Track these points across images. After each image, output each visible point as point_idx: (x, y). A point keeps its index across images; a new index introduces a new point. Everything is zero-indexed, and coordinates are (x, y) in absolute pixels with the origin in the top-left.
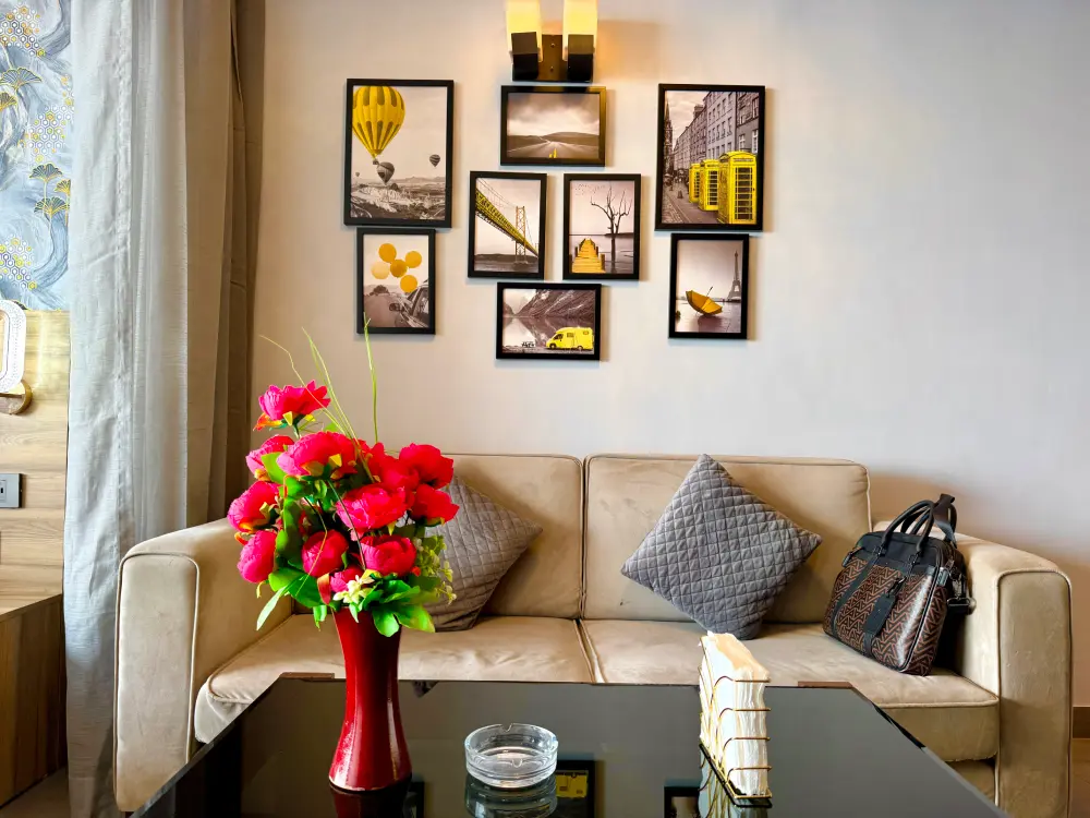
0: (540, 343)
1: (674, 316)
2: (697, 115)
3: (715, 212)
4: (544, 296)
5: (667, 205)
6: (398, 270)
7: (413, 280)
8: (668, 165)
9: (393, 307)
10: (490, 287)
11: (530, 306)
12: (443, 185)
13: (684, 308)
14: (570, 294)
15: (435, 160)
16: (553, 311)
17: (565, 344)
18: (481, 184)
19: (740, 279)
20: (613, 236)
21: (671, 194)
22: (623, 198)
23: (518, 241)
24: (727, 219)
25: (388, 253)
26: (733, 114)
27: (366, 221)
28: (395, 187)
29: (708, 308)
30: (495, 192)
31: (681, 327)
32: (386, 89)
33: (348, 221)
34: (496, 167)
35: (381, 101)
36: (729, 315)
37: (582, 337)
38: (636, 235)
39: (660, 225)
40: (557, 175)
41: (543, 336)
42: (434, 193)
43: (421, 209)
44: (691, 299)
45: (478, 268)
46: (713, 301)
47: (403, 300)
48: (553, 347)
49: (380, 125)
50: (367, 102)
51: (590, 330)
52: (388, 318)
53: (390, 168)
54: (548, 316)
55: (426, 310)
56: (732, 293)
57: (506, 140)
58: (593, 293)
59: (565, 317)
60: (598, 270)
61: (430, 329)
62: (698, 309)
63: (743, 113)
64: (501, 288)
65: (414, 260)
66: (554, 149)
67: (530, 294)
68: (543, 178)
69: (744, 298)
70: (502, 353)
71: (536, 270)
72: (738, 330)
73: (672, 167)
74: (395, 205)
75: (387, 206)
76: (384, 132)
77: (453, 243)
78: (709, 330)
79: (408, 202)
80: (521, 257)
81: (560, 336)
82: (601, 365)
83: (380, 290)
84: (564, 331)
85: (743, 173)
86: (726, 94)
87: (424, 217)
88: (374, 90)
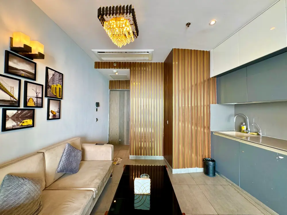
0: (18, 125)
2: (53, 75)
3: (55, 95)
4: (19, 112)
5: (48, 93)
11: (15, 115)
14: (26, 111)
16: (22, 116)
17: (25, 124)
19: (59, 108)
20: (37, 97)
21: (49, 90)
23: (11, 96)
24: (57, 97)
26: (58, 77)
29: (54, 114)
34: (3, 73)
37: (29, 122)
38: (42, 98)
40: (23, 80)
44: (52, 112)
46: (55, 112)
48: (22, 125)
51: (31, 120)
54: (20, 117)
58: (32, 111)
59: (25, 117)
60: (34, 105)
63: (60, 78)
64: (4, 110)
66: (23, 73)
67: (15, 112)
68: (20, 81)
69: (59, 112)
73: (49, 85)
78: (55, 118)
81: (24, 122)
82: (34, 128)
85: (60, 89)
86: (57, 73)
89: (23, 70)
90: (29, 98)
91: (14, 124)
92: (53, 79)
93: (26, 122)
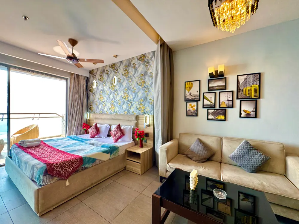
0: (215, 118)
1: (240, 114)
2: (245, 79)
3: (249, 96)
4: (215, 111)
5: (239, 95)
6: (192, 107)
7: (194, 109)
8: (239, 89)
9: (191, 112)
10: (206, 109)
11: (213, 112)
12: (199, 95)
14: (220, 110)
15: (197, 91)
17: (219, 118)
18: (205, 94)
19: (255, 107)
20: (228, 101)
21: (240, 93)
22: (230, 95)
23: (211, 102)
24: (252, 97)
25: (191, 105)
26: (253, 78)
27: (187, 101)
28: (192, 96)
29: (248, 112)
30: (207, 95)
31: (242, 116)
32: (190, 82)
33: (185, 101)
34: (207, 91)
35: (190, 84)
36: (253, 114)
37: (222, 117)
38: (233, 101)
39: (237, 98)
40: (217, 92)
41: (215, 117)
42: (197, 96)
43: (195, 99)
44: (244, 111)
45: (204, 107)
47: (193, 112)
48: (217, 119)
49: (189, 87)
50: (187, 84)
51: (224, 116)
52: (190, 114)
53: (191, 93)
55: (196, 113)
56: (253, 110)
57: (209, 87)
58: (224, 110)
59: (219, 114)
60: (225, 106)
61: (197, 115)
62: (246, 113)
63: (255, 78)
64: (208, 109)
65: (194, 106)
66: (217, 88)
67: (213, 110)
68: (215, 93)
69: (256, 111)
70: (208, 119)
71: (214, 107)
72: (255, 116)
73: (240, 89)
74: (191, 98)
75: (190, 99)
76: (190, 88)
77: (200, 103)
79: (193, 98)
80: (212, 105)
81: (218, 117)
82: (226, 122)
83: (189, 110)
85: (255, 89)
86: (252, 75)
87: (196, 100)
88: (188, 83)
90: (222, 102)
91: (213, 117)
92: (245, 82)
93: (220, 117)
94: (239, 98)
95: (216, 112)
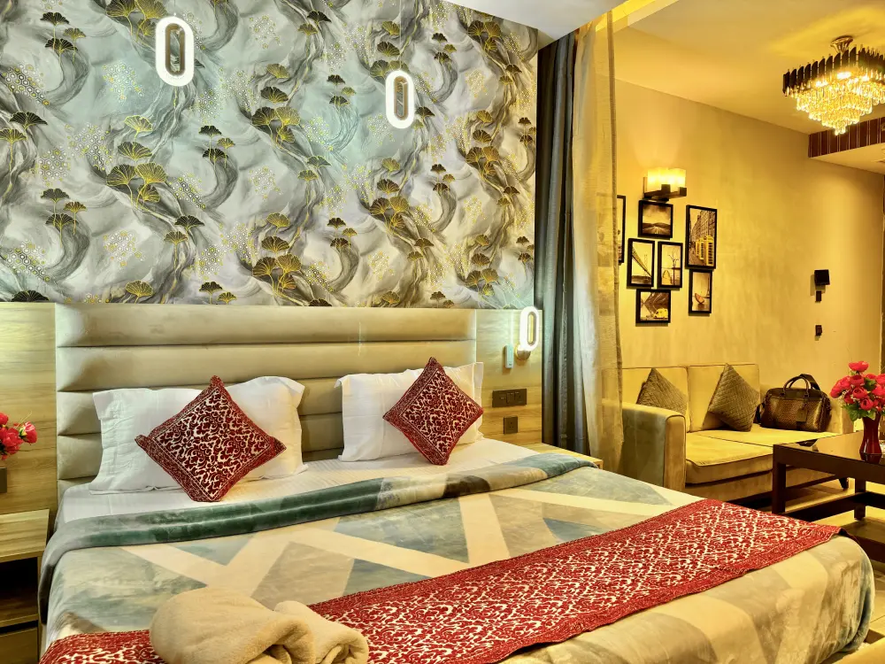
1: (691, 304)
2: (698, 219)
3: (703, 261)
4: (653, 295)
5: (690, 257)
8: (689, 239)
10: (633, 292)
11: (649, 299)
12: (621, 244)
13: (694, 300)
14: (660, 295)
15: (618, 232)
16: (656, 302)
17: (659, 316)
18: (633, 244)
19: (709, 289)
20: (674, 269)
21: (690, 252)
22: (677, 253)
23: (645, 270)
24: (706, 264)
26: (708, 220)
29: (700, 301)
30: (639, 248)
31: (694, 308)
34: (637, 237)
38: (681, 269)
39: (687, 266)
40: (657, 241)
41: (653, 313)
44: (696, 297)
45: (633, 282)
46: (702, 298)
48: (656, 318)
51: (667, 310)
54: (654, 304)
56: (707, 294)
57: (640, 225)
58: (668, 294)
59: (659, 304)
60: (669, 284)
63: (711, 220)
64: (639, 291)
66: (656, 230)
67: (649, 294)
68: (653, 243)
69: (710, 297)
70: (639, 321)
71: (650, 284)
72: (709, 310)
78: (702, 311)
80: (646, 278)
81: (658, 313)
82: (670, 325)
84: (659, 310)
85: (710, 245)
86: (706, 211)
89: (656, 225)
90: (664, 270)
91: (649, 313)
92: (699, 227)
93: (661, 312)
94: (690, 263)
95: (655, 296)
